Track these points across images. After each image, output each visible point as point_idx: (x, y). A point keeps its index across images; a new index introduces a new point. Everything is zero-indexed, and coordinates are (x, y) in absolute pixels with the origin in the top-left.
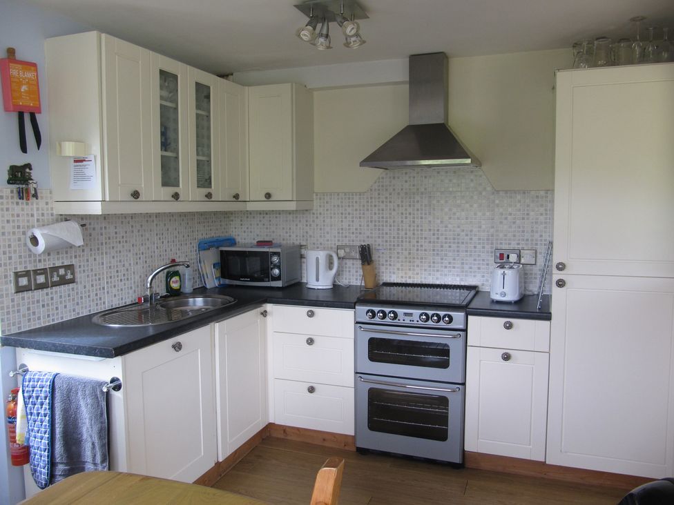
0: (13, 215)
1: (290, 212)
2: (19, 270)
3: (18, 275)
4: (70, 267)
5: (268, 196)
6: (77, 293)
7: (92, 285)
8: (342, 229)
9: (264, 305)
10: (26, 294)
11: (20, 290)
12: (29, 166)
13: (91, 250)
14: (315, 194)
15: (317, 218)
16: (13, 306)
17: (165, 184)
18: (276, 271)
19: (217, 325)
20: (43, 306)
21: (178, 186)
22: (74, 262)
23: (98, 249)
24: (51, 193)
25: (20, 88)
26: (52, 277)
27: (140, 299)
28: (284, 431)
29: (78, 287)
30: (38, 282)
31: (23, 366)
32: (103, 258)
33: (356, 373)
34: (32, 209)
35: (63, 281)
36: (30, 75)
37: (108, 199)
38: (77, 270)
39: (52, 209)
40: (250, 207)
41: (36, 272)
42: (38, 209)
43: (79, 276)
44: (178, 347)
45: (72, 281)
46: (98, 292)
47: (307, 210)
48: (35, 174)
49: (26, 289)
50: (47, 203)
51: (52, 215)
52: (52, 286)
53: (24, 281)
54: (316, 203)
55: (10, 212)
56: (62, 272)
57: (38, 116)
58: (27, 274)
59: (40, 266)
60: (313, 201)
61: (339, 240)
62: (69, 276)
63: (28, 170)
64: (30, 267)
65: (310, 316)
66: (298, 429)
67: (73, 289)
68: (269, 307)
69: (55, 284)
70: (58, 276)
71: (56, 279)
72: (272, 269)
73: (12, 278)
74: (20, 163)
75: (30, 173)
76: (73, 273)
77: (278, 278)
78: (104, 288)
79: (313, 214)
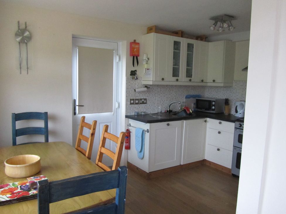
0: (131, 84)
1: (221, 87)
2: (131, 98)
3: (131, 100)
4: (146, 99)
5: (214, 81)
6: (147, 107)
7: (152, 105)
8: (243, 94)
9: (206, 118)
10: (133, 105)
11: (131, 104)
12: (136, 71)
13: (152, 95)
14: (234, 81)
15: (234, 90)
16: (129, 108)
17: (173, 76)
18: (213, 107)
19: (185, 121)
20: (137, 109)
21: (179, 77)
22: (147, 98)
23: (155, 95)
24: (141, 78)
25: (134, 50)
26: (140, 101)
27: (165, 111)
28: (210, 163)
29: (147, 105)
30: (136, 102)
31: (130, 124)
32: (156, 98)
33: (234, 146)
34: (136, 83)
35: (143, 103)
36: (137, 46)
37: (154, 80)
38: (148, 100)
39: (141, 82)
40: (209, 84)
41: (136, 100)
42: (137, 82)
43: (148, 102)
44: (168, 125)
45: (146, 103)
46: (154, 107)
47: (230, 87)
48: (137, 73)
49: (133, 104)
50: (140, 81)
51: (141, 84)
52: (140, 104)
53: (132, 102)
54: (234, 84)
55: (130, 83)
56: (143, 100)
57: (138, 57)
58: (133, 100)
59: (137, 98)
60: (233, 83)
61: (241, 99)
62: (145, 102)
63: (136, 72)
64: (134, 98)
65: (219, 123)
66: (214, 163)
67: (146, 106)
68: (208, 119)
69: (141, 103)
70: (142, 101)
71: (141, 102)
72: (212, 106)
73: (129, 101)
74: (133, 70)
75: (136, 73)
76: (146, 101)
77: (214, 110)
78: (155, 107)
79: (233, 88)
